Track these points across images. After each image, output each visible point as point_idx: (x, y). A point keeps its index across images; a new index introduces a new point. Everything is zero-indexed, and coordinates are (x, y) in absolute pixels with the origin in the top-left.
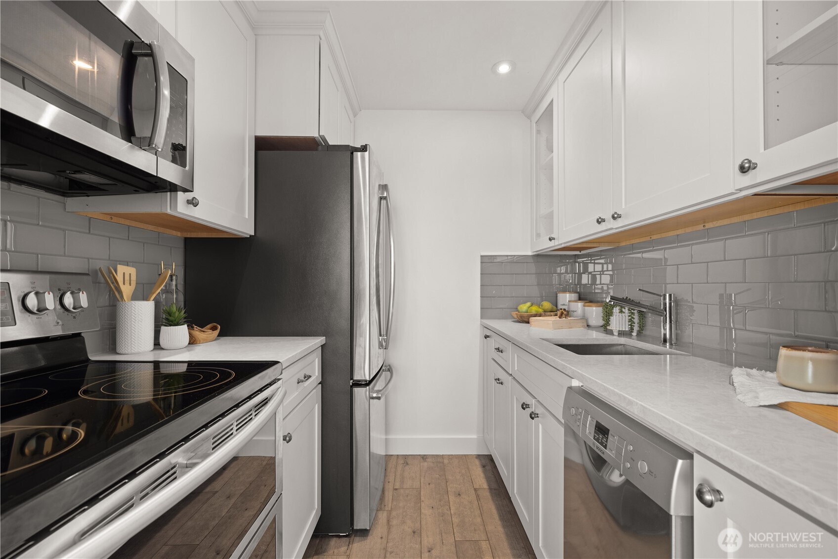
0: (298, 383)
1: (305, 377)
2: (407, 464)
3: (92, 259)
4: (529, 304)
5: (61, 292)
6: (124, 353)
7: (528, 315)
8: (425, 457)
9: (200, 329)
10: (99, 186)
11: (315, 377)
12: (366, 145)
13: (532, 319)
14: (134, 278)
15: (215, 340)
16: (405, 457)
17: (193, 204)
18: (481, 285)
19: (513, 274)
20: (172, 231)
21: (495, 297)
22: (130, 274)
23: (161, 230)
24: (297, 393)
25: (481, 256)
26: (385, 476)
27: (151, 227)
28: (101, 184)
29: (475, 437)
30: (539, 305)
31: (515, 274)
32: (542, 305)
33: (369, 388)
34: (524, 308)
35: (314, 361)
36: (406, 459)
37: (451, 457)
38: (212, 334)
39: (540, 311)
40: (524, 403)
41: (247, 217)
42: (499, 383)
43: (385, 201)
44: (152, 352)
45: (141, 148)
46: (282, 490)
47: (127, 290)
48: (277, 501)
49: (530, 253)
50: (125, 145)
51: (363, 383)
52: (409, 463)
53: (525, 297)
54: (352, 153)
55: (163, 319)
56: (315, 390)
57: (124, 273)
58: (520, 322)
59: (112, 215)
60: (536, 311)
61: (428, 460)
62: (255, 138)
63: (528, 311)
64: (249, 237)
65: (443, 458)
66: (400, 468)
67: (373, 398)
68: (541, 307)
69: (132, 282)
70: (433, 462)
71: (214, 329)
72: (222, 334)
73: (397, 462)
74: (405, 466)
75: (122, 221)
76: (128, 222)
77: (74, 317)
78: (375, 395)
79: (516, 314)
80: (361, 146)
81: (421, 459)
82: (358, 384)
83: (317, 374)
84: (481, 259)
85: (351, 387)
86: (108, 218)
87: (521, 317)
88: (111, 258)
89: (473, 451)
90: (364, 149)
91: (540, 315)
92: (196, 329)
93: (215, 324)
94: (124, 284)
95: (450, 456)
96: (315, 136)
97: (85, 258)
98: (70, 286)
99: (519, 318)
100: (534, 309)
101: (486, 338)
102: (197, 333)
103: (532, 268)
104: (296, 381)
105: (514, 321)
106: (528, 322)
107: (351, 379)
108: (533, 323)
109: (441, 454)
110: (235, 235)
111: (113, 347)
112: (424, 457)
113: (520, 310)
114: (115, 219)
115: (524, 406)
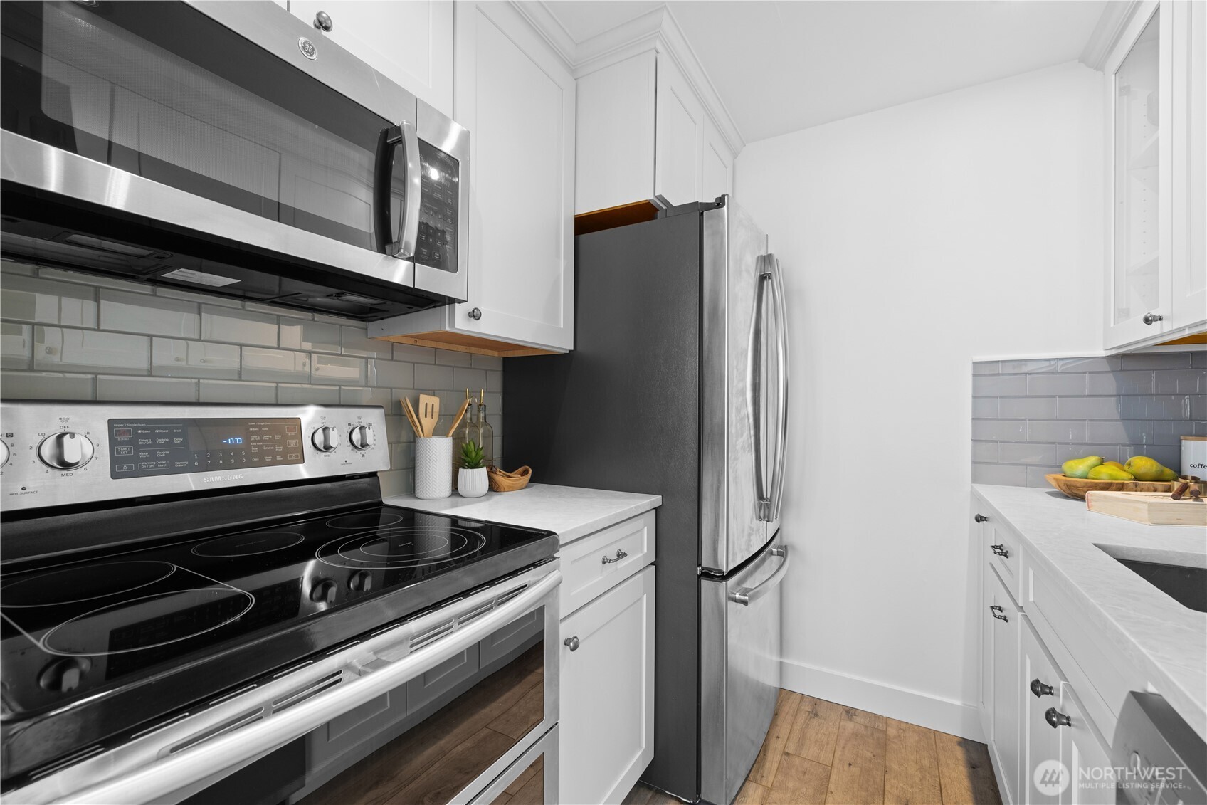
0: (604, 563)
1: (618, 555)
2: (817, 715)
3: (395, 388)
4: (1093, 460)
5: (351, 427)
6: (425, 497)
7: (1086, 483)
8: (852, 712)
9: (505, 473)
10: (377, 307)
11: (641, 555)
12: (723, 196)
13: (1093, 495)
14: (437, 409)
15: (525, 488)
16: (816, 702)
17: (474, 317)
18: (973, 419)
19: (1054, 397)
20: (486, 350)
21: (1008, 442)
22: (433, 405)
23: (473, 350)
24: (601, 578)
25: (975, 363)
26: (773, 723)
27: (461, 348)
28: (375, 304)
29: (958, 702)
30: (1121, 462)
31: (1060, 397)
32: (1129, 465)
33: (726, 584)
34: (1078, 467)
35: (641, 530)
36: (816, 707)
37: (903, 727)
38: (520, 479)
39: (1123, 476)
40: (1037, 681)
41: (562, 327)
42: (1000, 617)
43: (770, 282)
44: (450, 499)
45: (392, 256)
46: (558, 718)
47: (428, 423)
48: (547, 732)
49: (1103, 353)
50: (379, 257)
51: (718, 575)
52: (820, 714)
53: (1087, 444)
54: (702, 214)
55: (463, 460)
56: (640, 575)
57: (426, 404)
58: (1067, 497)
59: (417, 337)
60: (1111, 477)
61: (857, 719)
62: (575, 219)
63: (1090, 475)
64: (568, 352)
65: (886, 723)
66: (802, 718)
67: (735, 600)
68: (1126, 468)
69: (434, 414)
70: (866, 727)
71: (525, 473)
72: (534, 480)
73: (799, 707)
74: (811, 718)
75: (429, 344)
76: (434, 344)
77: (363, 456)
78: (738, 596)
79: (1056, 480)
80: (716, 199)
81: (844, 713)
82: (707, 574)
83: (645, 550)
84: (974, 368)
85: (699, 577)
86: (412, 341)
87: (1069, 486)
88: (415, 387)
89: (955, 729)
90: (720, 202)
91: (1121, 487)
92: (498, 473)
93: (527, 467)
94: (426, 416)
95: (903, 725)
96: (648, 199)
97: (387, 388)
98: (360, 421)
99: (1064, 488)
100: (1108, 472)
101: (978, 521)
102: (500, 478)
103: (1109, 384)
104: (601, 560)
105: (1048, 493)
106: (1083, 499)
107: (699, 565)
108: (1093, 503)
109: (885, 715)
110: (552, 352)
111: (411, 490)
112: (850, 712)
113: (1068, 473)
114: (420, 342)
115: (1039, 688)
